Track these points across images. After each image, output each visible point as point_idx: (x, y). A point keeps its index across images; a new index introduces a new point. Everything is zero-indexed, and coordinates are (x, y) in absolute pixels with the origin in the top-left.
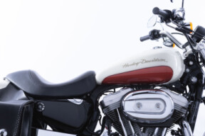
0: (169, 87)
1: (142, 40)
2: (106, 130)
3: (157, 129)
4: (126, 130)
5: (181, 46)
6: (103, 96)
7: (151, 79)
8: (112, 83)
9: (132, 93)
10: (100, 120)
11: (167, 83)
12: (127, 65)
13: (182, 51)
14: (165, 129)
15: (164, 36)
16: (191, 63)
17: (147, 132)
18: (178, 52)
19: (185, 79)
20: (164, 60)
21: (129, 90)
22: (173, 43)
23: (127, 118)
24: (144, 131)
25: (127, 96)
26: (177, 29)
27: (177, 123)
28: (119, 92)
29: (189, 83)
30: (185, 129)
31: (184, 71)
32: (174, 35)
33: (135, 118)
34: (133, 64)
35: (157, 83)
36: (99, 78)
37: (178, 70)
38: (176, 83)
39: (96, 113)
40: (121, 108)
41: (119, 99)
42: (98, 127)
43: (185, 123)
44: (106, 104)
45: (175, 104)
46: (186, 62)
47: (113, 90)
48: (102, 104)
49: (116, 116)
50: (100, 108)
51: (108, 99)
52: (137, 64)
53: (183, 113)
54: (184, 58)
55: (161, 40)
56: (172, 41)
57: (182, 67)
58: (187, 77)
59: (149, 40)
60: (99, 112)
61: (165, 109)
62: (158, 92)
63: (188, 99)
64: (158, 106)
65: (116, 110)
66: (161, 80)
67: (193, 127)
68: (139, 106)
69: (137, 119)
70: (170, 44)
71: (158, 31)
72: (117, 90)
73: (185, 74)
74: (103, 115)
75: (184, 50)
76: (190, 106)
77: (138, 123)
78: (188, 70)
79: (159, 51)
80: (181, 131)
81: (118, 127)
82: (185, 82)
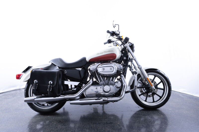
0: (116, 62)
1: (105, 44)
2: (91, 80)
3: (111, 78)
4: (99, 79)
5: (120, 45)
6: (89, 67)
7: (108, 59)
8: (93, 61)
9: (101, 65)
10: (89, 76)
11: (114, 60)
12: (98, 54)
13: (120, 47)
14: (115, 78)
15: (113, 42)
16: (124, 52)
17: (107, 79)
18: (118, 48)
19: (121, 58)
20: (113, 51)
21: (100, 63)
22: (117, 44)
23: (99, 74)
24: (106, 79)
25: (99, 66)
26: (117, 39)
27: (119, 75)
28: (96, 64)
29: (123, 59)
30: (122, 77)
31: (121, 55)
32: (117, 41)
33: (102, 74)
34: (101, 53)
35: (111, 60)
36: (88, 60)
37: (118, 55)
38: (118, 60)
39: (87, 73)
40: (97, 71)
41: (96, 67)
42: (88, 79)
43: (122, 75)
44: (91, 70)
45: (118, 68)
46: (122, 51)
47: (93, 64)
48: (89, 69)
49: (95, 74)
50: (89, 71)
51: (92, 67)
52: (102, 53)
53: (121, 72)
54: (121, 50)
55: (112, 43)
56: (116, 43)
57: (120, 54)
58: (122, 57)
59: (108, 44)
60: (89, 73)
61: (113, 70)
62: (111, 64)
63: (123, 66)
64: (111, 69)
65: (95, 72)
66: (112, 59)
67: (125, 76)
68: (104, 69)
69: (103, 74)
70: (116, 45)
71: (111, 40)
72: (95, 64)
73: (121, 56)
74: (90, 74)
75: (121, 47)
76: (124, 68)
77: (103, 76)
78: (122, 55)
79: (111, 48)
80: (121, 78)
81: (96, 78)
82: (121, 59)
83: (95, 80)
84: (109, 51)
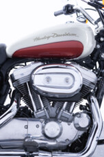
0: (80, 63)
1: (56, 15)
2: (15, 104)
3: (66, 103)
5: (93, 22)
6: (13, 69)
7: (62, 54)
9: (43, 67)
10: (10, 94)
11: (77, 58)
12: (38, 39)
13: (93, 27)
14: (74, 103)
15: (78, 11)
16: (102, 39)
17: (56, 106)
18: (89, 28)
19: (95, 55)
20: (75, 35)
21: (40, 64)
22: (87, 19)
23: (36, 92)
24: (53, 106)
25: (37, 70)
26: (89, 3)
27: (85, 98)
28: (29, 65)
29: (99, 59)
30: (93, 104)
31: (94, 47)
33: (44, 92)
34: (45, 38)
35: (69, 58)
38: (86, 58)
39: (5, 86)
40: (31, 82)
41: (29, 73)
42: (8, 101)
43: (93, 98)
44: (16, 78)
45: (84, 79)
46: (97, 38)
47: (24, 64)
48: (12, 77)
49: (25, 89)
50: (10, 81)
51: (19, 72)
52: (48, 37)
53: (91, 89)
54: (95, 34)
55: (74, 15)
56: (85, 16)
57: (93, 43)
58: (97, 53)
59: (63, 15)
60: (10, 86)
61: (73, 84)
62: (68, 67)
63: (97, 75)
64: (67, 81)
65: (25, 84)
66: (71, 55)
67: (100, 102)
68: (48, 80)
69: (47, 93)
70: (83, 20)
71: (72, 6)
72: (28, 63)
73: (96, 50)
74: (13, 89)
75: (96, 26)
76: (98, 81)
77: (47, 97)
78: (98, 46)
79: (71, 25)
81: (28, 101)
82: (95, 58)
83: (23, 104)
84: (67, 35)
